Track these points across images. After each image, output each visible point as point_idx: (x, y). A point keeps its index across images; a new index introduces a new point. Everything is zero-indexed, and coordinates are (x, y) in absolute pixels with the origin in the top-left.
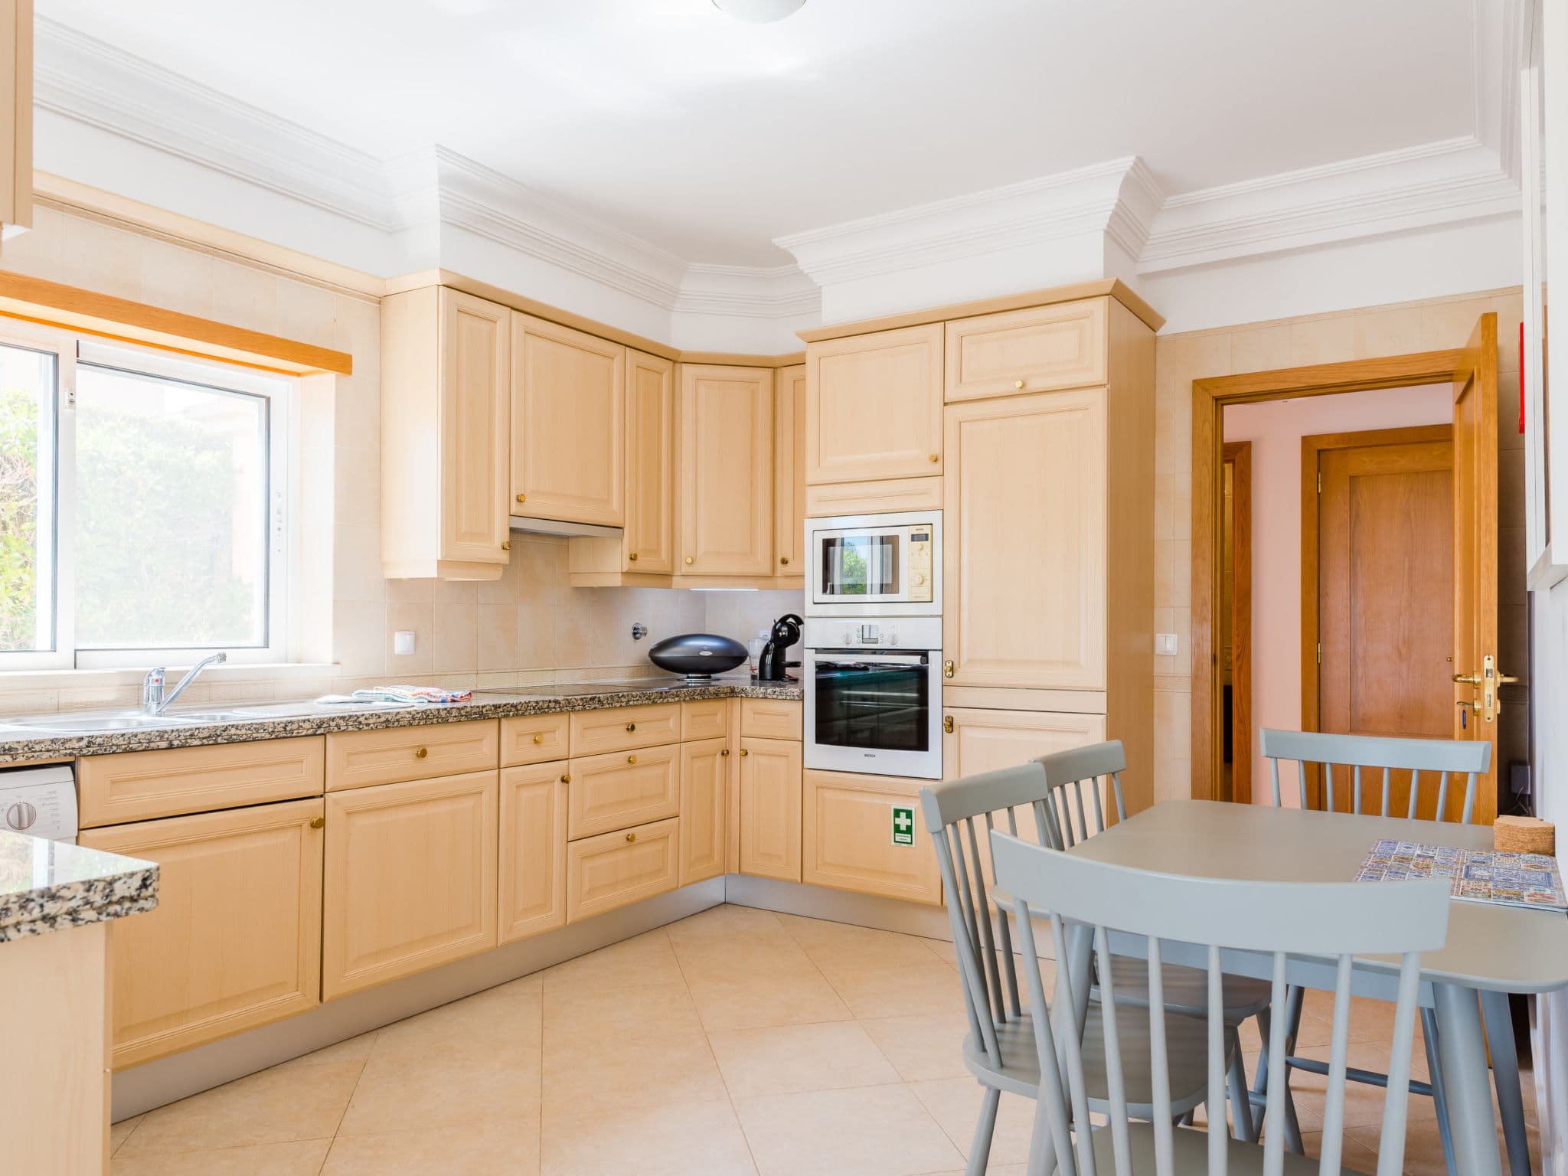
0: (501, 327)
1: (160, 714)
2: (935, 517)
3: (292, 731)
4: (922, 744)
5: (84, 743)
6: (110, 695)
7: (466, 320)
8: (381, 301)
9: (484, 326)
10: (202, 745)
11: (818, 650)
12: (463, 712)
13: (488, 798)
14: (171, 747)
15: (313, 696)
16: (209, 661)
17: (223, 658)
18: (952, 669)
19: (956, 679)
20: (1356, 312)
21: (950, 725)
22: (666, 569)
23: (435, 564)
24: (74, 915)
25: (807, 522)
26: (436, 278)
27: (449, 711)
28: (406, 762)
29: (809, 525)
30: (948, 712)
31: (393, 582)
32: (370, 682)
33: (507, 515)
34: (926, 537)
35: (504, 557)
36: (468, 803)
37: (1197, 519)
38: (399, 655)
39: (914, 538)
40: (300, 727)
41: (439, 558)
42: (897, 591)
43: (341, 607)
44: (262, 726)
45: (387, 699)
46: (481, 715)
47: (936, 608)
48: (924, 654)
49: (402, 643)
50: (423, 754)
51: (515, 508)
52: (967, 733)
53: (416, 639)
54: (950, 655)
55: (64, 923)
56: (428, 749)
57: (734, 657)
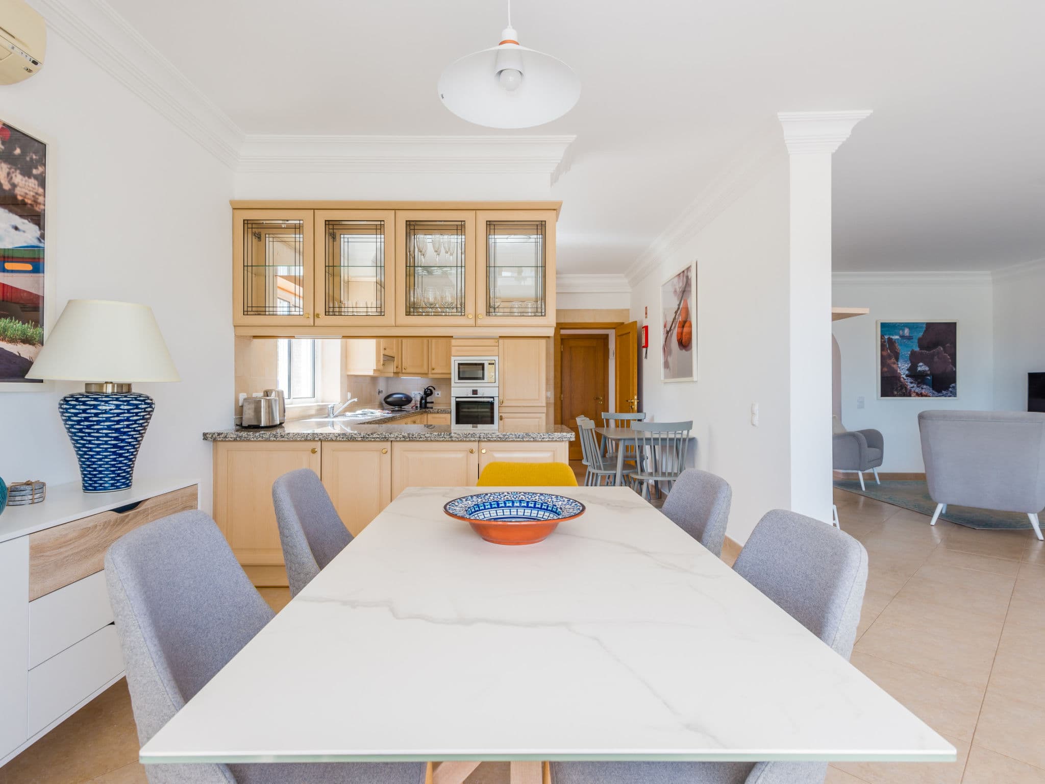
2: (496, 358)
4: (492, 422)
11: (457, 397)
18: (502, 402)
19: (504, 405)
20: (593, 310)
21: (501, 418)
22: (426, 372)
25: (452, 357)
29: (453, 359)
30: (501, 414)
31: (348, 375)
34: (493, 364)
37: (555, 361)
39: (489, 364)
41: (374, 369)
42: (484, 379)
47: (496, 385)
48: (493, 398)
49: (349, 396)
52: (506, 420)
54: (501, 398)
57: (408, 400)
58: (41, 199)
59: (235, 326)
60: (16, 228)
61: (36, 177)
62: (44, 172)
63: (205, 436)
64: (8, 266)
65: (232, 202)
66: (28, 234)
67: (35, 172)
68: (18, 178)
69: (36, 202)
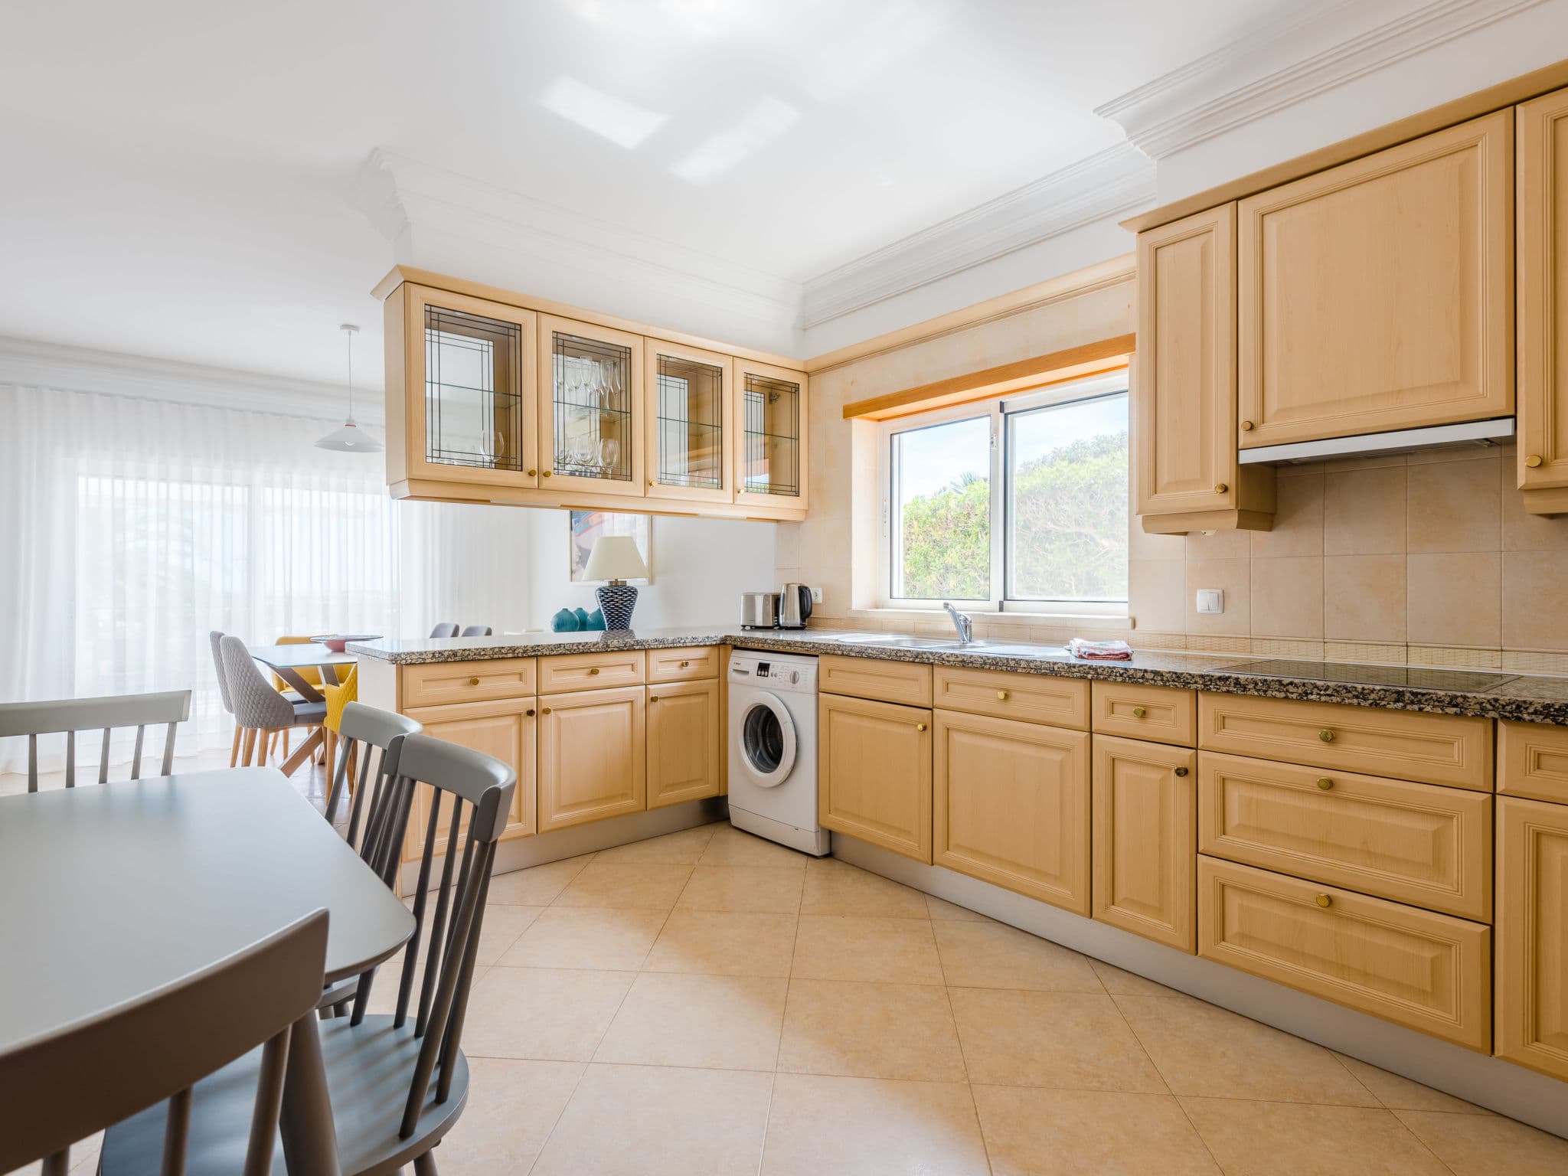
7: (1169, 252)
9: (1195, 244)
13: (1077, 758)
28: (995, 701)
35: (1228, 502)
38: (1202, 615)
43: (1137, 566)
49: (1205, 601)
50: (1007, 697)
51: (1244, 440)
53: (1225, 596)
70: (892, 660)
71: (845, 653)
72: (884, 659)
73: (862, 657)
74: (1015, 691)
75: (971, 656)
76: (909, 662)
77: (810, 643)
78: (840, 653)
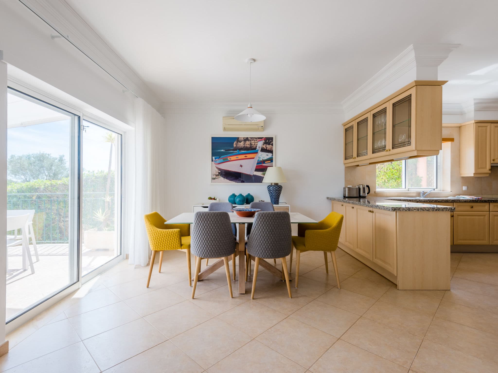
0: (488, 128)
1: (423, 198)
3: (448, 201)
5: (419, 200)
6: (415, 195)
7: (480, 128)
8: (460, 127)
9: (484, 128)
10: (434, 202)
12: (481, 201)
13: (487, 217)
14: (430, 202)
15: (448, 197)
16: (431, 190)
17: (434, 190)
23: (473, 174)
24: (448, 210)
26: (473, 122)
27: (478, 200)
28: (469, 208)
31: (463, 177)
32: (459, 195)
33: (490, 163)
35: (490, 172)
36: (482, 217)
38: (464, 191)
40: (449, 201)
41: (474, 173)
43: (452, 182)
44: (443, 200)
45: (463, 198)
46: (485, 201)
49: (464, 188)
50: (472, 207)
51: (492, 162)
53: (468, 187)
55: (448, 211)
56: (474, 207)
58: (272, 148)
59: (344, 164)
60: (267, 155)
61: (271, 144)
62: (273, 143)
63: (328, 198)
64: (266, 162)
65: (343, 125)
66: (270, 155)
67: (271, 143)
68: (268, 146)
69: (271, 149)
70: (446, 202)
71: (431, 201)
72: (443, 202)
73: (436, 202)
74: (474, 206)
75: (467, 200)
76: (450, 202)
77: (418, 200)
78: (429, 201)
